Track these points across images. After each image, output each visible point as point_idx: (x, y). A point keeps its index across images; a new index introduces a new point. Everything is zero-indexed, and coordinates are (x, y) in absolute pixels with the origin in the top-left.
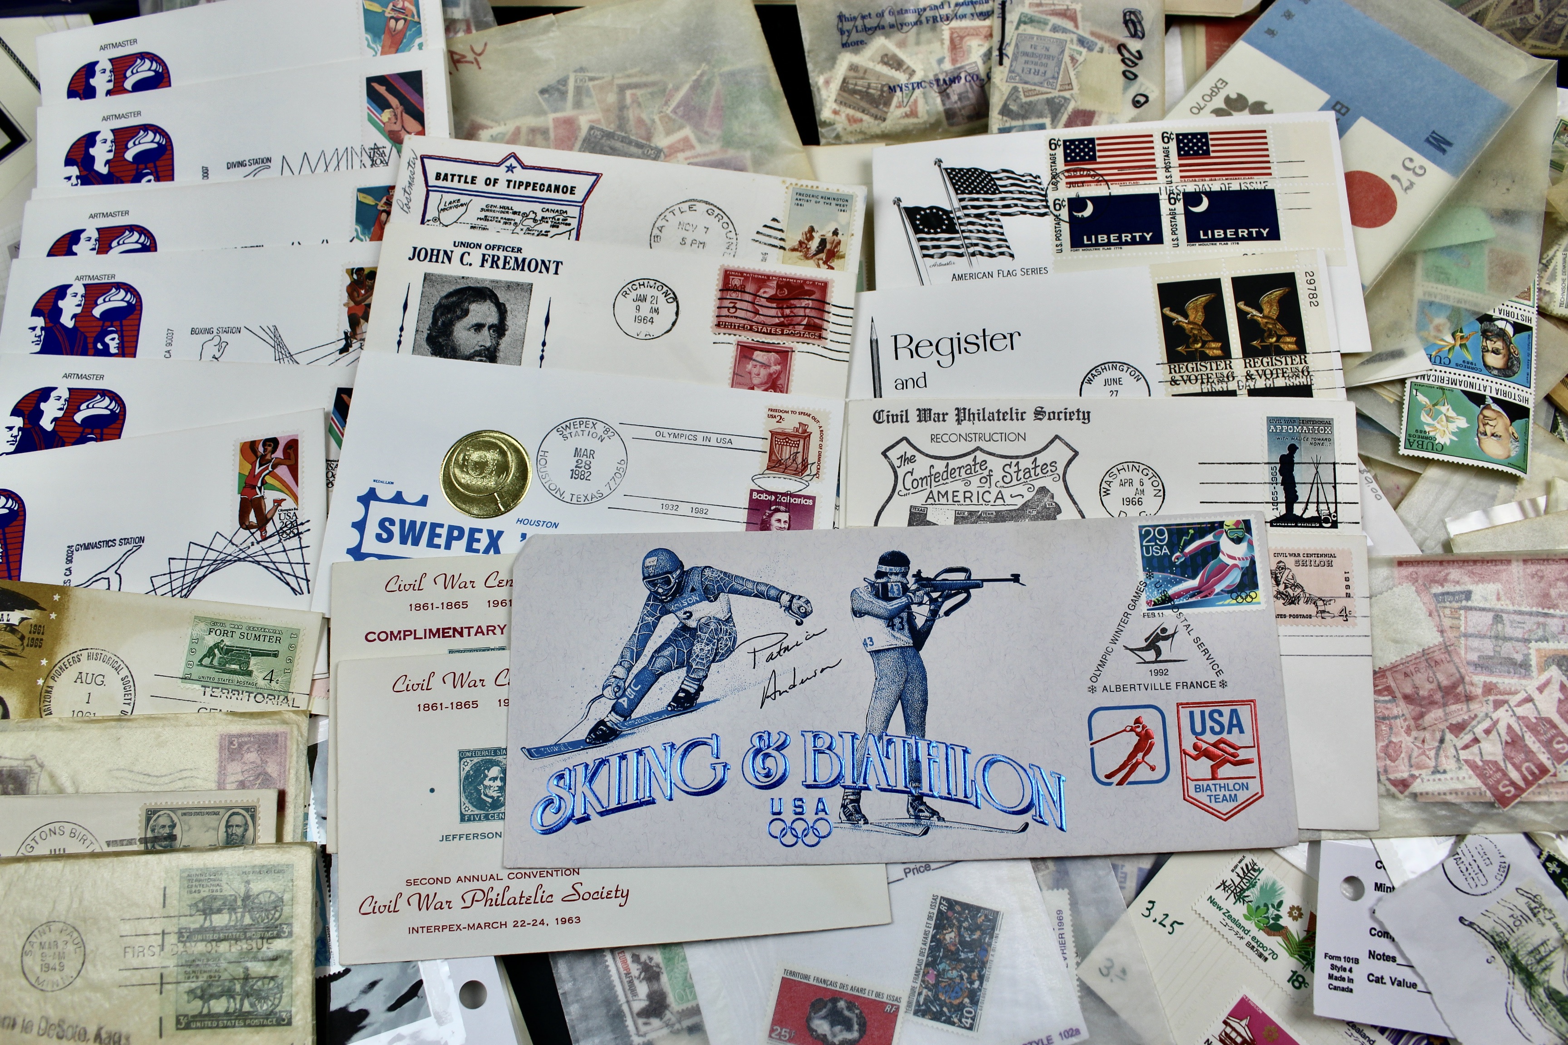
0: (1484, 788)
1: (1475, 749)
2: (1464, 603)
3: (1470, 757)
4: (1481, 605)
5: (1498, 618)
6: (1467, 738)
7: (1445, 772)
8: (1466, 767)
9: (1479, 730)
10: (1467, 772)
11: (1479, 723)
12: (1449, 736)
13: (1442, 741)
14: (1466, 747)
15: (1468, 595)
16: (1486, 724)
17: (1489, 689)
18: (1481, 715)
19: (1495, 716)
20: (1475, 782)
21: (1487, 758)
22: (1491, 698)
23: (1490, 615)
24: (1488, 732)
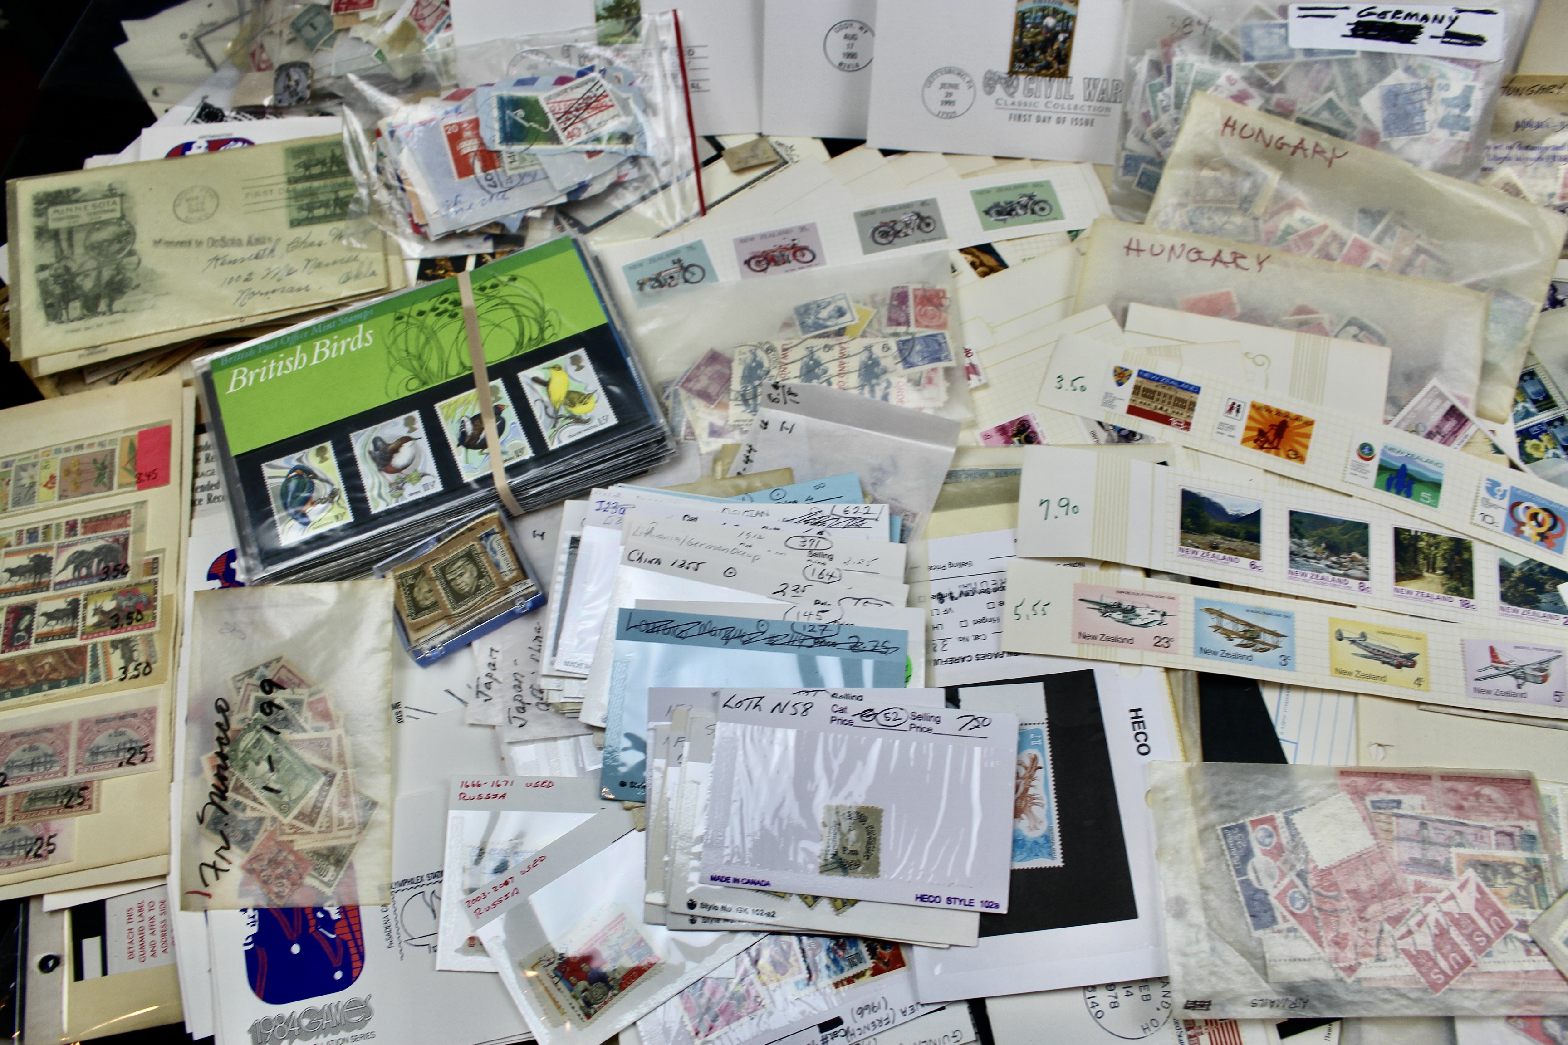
0: (1418, 975)
1: (1409, 940)
2: (1396, 811)
3: (1406, 947)
4: (1410, 813)
5: (1423, 825)
6: (1403, 929)
7: (1385, 960)
8: (1402, 956)
9: (1412, 923)
10: (1403, 960)
11: (1412, 916)
12: (1387, 927)
13: (1381, 931)
14: (1402, 938)
15: (1399, 803)
16: (1419, 917)
17: (1419, 887)
18: (1413, 909)
19: (1425, 910)
20: (1409, 970)
21: (1420, 948)
22: (1422, 895)
23: (1417, 822)
24: (1420, 924)
